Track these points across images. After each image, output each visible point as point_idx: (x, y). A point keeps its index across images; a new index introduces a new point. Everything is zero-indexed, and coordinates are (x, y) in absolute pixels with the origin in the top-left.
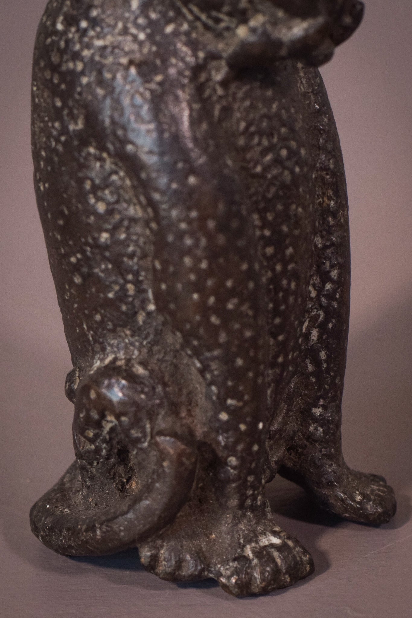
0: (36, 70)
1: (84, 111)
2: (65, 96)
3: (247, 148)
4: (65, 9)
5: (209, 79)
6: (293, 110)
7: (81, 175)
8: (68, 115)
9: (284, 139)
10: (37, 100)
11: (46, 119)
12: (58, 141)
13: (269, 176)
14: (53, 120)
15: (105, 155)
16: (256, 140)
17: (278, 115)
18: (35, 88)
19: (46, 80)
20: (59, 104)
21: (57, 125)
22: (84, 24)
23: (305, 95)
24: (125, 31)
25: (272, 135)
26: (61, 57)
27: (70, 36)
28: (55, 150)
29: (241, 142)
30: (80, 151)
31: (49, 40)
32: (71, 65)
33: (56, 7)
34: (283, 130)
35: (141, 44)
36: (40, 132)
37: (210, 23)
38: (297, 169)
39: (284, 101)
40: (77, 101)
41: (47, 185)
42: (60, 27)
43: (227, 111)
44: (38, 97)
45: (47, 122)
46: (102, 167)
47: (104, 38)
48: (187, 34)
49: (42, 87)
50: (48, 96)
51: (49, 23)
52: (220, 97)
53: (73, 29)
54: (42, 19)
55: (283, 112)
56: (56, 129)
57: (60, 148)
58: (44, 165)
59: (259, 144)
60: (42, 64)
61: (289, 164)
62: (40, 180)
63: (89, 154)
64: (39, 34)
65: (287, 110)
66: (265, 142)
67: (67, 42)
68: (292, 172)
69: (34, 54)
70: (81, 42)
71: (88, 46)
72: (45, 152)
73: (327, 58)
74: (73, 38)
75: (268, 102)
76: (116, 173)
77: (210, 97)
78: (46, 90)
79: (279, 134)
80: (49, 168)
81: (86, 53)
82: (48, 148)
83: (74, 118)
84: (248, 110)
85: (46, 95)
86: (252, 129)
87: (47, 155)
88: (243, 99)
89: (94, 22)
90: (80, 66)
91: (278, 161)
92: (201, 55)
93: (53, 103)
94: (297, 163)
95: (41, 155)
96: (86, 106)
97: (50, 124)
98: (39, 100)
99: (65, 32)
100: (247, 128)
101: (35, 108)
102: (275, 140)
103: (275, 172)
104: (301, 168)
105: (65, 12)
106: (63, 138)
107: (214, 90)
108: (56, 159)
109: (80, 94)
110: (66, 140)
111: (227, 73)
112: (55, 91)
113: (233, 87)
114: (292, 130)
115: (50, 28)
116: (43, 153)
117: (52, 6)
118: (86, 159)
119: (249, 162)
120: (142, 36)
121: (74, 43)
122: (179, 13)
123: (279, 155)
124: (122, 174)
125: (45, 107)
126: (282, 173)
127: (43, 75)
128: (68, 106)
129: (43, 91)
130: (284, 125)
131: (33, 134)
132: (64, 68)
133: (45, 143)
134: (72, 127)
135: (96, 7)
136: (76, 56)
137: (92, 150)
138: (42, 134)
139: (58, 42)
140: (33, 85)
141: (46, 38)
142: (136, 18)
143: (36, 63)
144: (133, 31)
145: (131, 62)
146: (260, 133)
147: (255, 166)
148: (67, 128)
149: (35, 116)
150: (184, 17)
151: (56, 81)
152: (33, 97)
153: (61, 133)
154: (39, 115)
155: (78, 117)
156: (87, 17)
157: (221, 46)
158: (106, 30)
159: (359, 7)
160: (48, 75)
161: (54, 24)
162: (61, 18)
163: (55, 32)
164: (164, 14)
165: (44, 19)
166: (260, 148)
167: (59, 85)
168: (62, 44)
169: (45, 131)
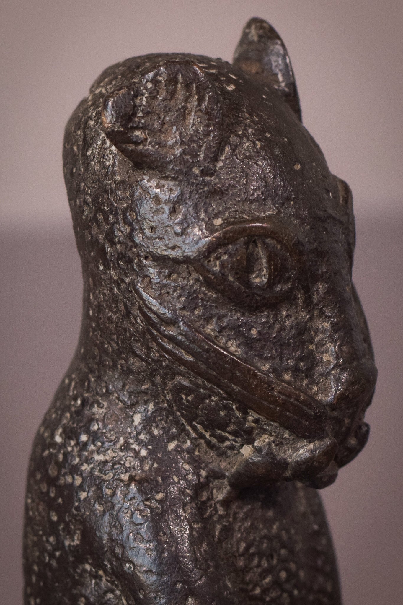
0: (32, 482)
1: (80, 527)
2: (62, 511)
3: (246, 569)
4: (65, 421)
5: (210, 499)
6: (293, 531)
7: (75, 592)
8: (64, 529)
9: (283, 561)
10: (31, 513)
11: (41, 532)
12: (52, 555)
13: (268, 599)
14: (48, 535)
15: (101, 572)
16: (256, 561)
17: (278, 536)
18: (29, 501)
19: (42, 493)
20: (55, 518)
21: (51, 539)
22: (84, 438)
23: (304, 515)
24: (126, 447)
25: (272, 557)
26: (59, 471)
27: (70, 449)
28: (49, 565)
29: (241, 563)
30: (75, 568)
31: (46, 453)
32: (69, 479)
33: (55, 418)
34: (283, 552)
35: (142, 460)
36: (33, 546)
37: (214, 441)
38: (296, 592)
39: (284, 521)
40: (74, 517)
41: (38, 601)
42: (58, 439)
43: (227, 531)
44: (32, 509)
45: (42, 536)
46: (96, 584)
47: (105, 453)
48: (190, 451)
49: (37, 500)
50: (44, 509)
51: (46, 434)
52: (221, 517)
53: (72, 443)
54: (39, 430)
55: (283, 533)
56: (51, 544)
57: (54, 563)
58: (36, 580)
59: (259, 565)
60: (39, 476)
61: (288, 586)
62: (31, 595)
63: (85, 571)
64: (35, 445)
65: (288, 531)
66: (265, 564)
67: (65, 455)
68: (291, 595)
69: (30, 466)
70: (80, 456)
71: (88, 461)
72: (38, 566)
73: (331, 480)
74: (72, 451)
75: (269, 523)
76: (112, 591)
77: (211, 516)
78: (42, 503)
79: (279, 555)
80: (42, 584)
81: (85, 467)
82: (40, 562)
83: (70, 534)
84: (248, 531)
85: (41, 508)
86: (252, 550)
87: (39, 569)
88: (244, 519)
89: (95, 437)
90: (78, 481)
91: (277, 583)
92: (203, 473)
93: (49, 517)
94: (296, 586)
95: (33, 570)
96: (83, 522)
97: (44, 539)
98: (34, 513)
99: (64, 445)
100: (247, 549)
101: (29, 521)
102: (275, 561)
103: (273, 594)
104: (300, 591)
105: (64, 424)
106: (58, 554)
107: (216, 510)
108: (49, 574)
109: (77, 509)
110: (61, 555)
111: (229, 493)
112: (51, 505)
113: (234, 507)
114: (291, 551)
115: (49, 440)
116: (36, 568)
117: (51, 417)
118: (81, 575)
119: (248, 584)
120: (144, 453)
121: (73, 456)
122: (182, 430)
123: (278, 577)
124: (118, 592)
125: (39, 520)
126: (281, 595)
127: (39, 487)
128: (65, 521)
129: (38, 504)
130: (284, 546)
131: (25, 548)
132: (62, 482)
133: (39, 557)
134: (67, 543)
135: (97, 421)
136: (75, 470)
137: (88, 567)
138: (36, 548)
139: (56, 455)
140: (27, 497)
141: (43, 450)
142: (138, 434)
143: (31, 474)
144: (135, 446)
145: (132, 479)
146: (260, 554)
147: (253, 589)
148: (63, 543)
149: (29, 529)
150: (188, 434)
151: (52, 495)
152: (27, 509)
153: (55, 549)
154: (32, 528)
155: (75, 533)
156: (87, 431)
157: (223, 465)
158: (106, 445)
159: (364, 429)
160: (44, 487)
161: (52, 436)
162: (60, 430)
163: (54, 444)
164: (166, 431)
165: (42, 430)
166: (259, 570)
167: (55, 499)
168: (61, 456)
169: (39, 545)
